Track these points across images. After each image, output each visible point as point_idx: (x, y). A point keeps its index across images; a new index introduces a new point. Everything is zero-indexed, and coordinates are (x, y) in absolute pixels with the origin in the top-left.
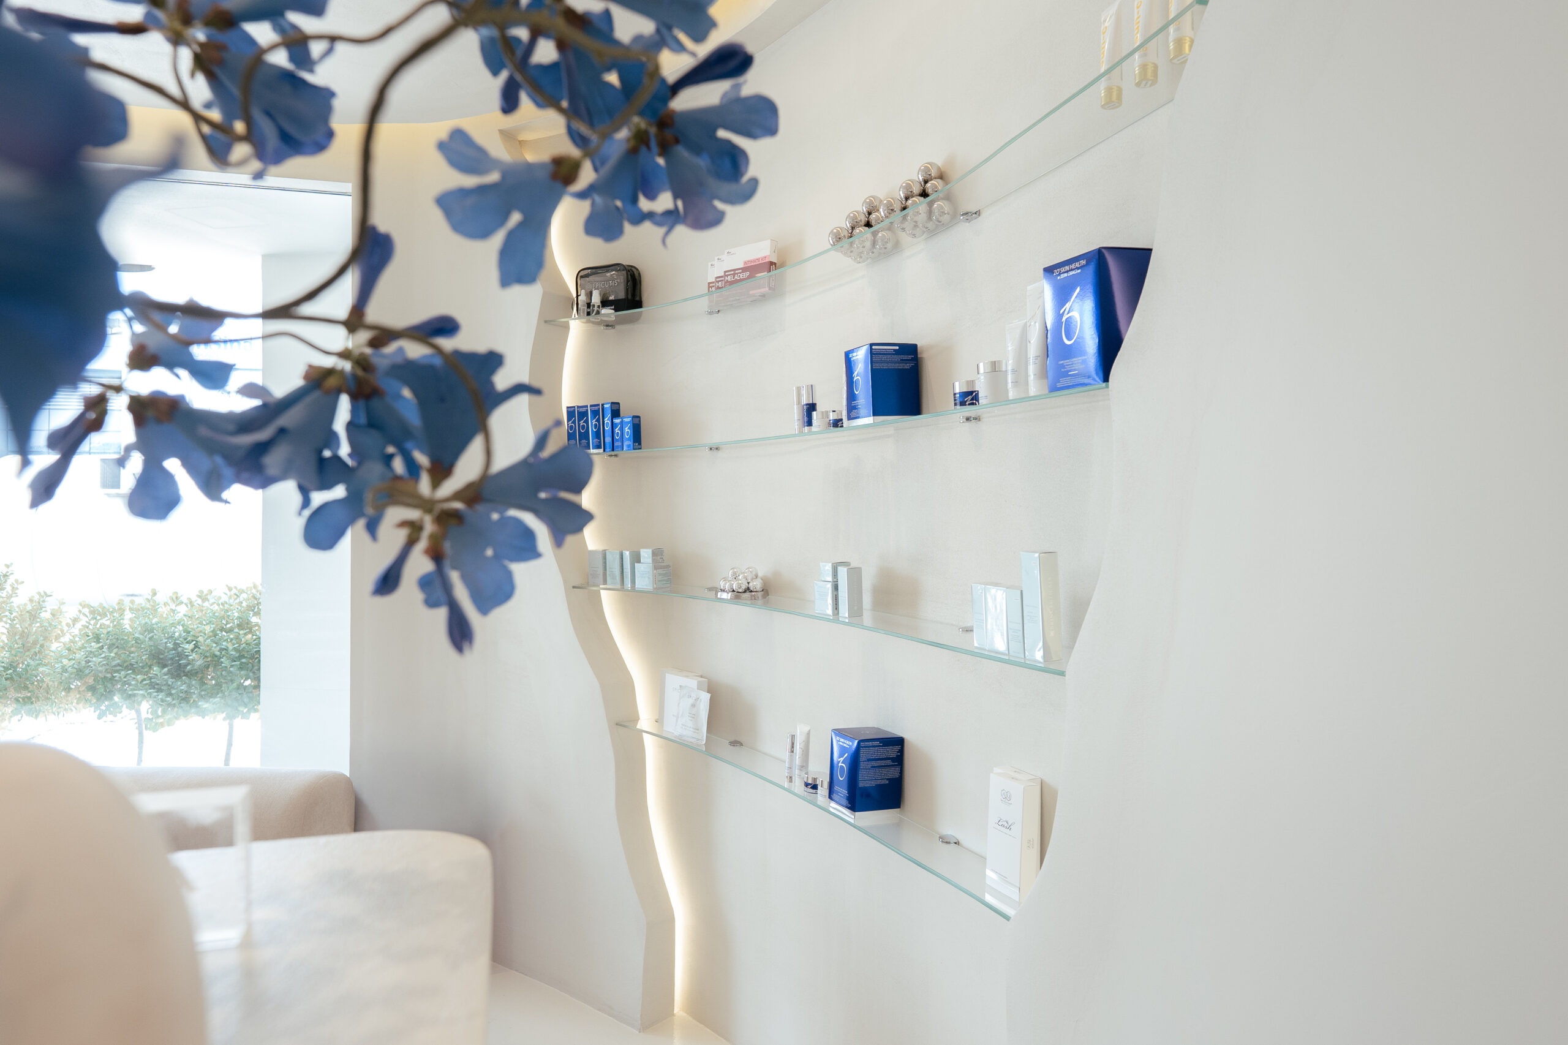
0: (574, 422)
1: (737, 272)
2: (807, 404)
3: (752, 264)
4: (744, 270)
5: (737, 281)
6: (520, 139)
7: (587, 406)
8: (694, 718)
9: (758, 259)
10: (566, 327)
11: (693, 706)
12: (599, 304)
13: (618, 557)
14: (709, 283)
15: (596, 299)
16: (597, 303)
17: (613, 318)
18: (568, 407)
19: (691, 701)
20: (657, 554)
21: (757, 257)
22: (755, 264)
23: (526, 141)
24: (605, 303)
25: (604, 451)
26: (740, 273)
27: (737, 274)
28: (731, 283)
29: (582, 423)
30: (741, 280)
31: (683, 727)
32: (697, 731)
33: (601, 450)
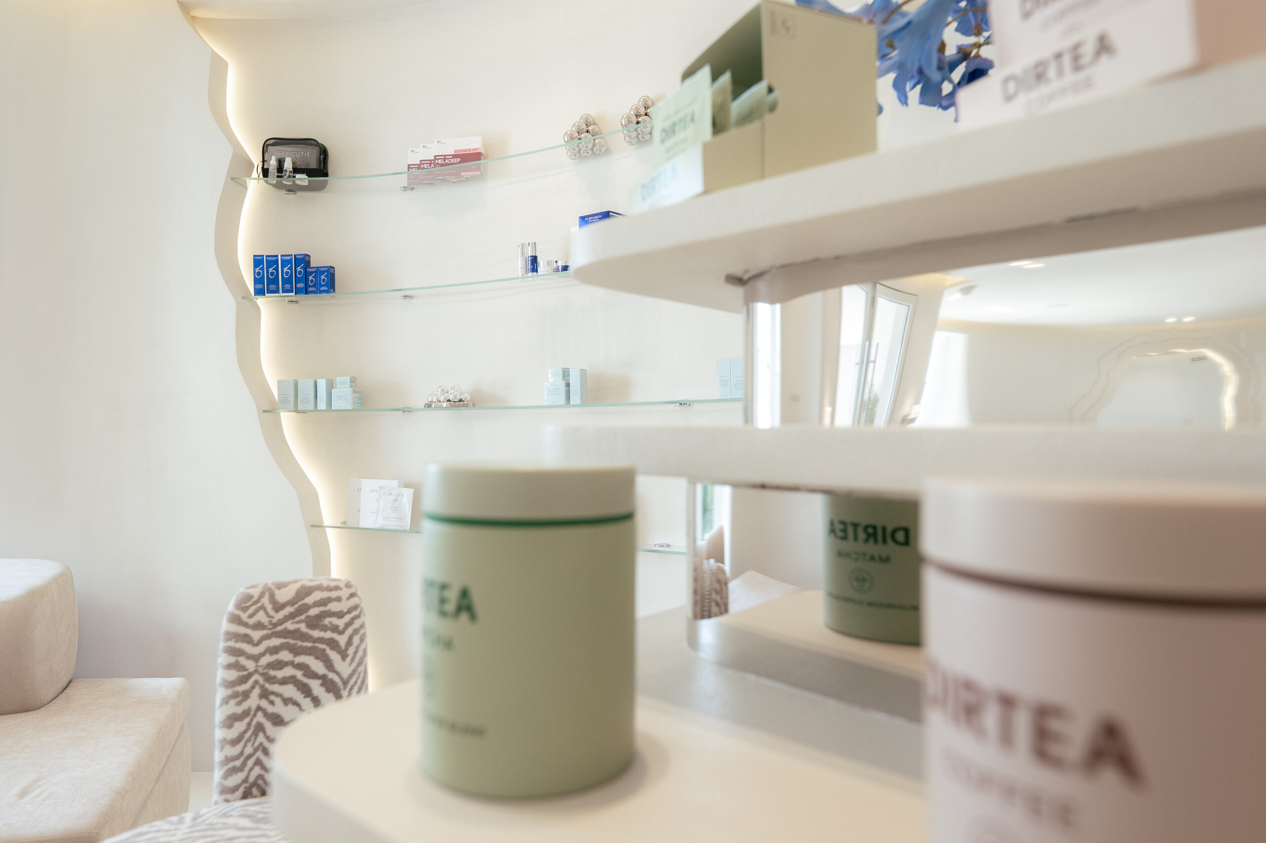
0: (262, 269)
1: (447, 157)
2: (531, 256)
3: (463, 153)
4: (454, 156)
5: (447, 164)
6: (192, 14)
7: (277, 256)
8: (397, 510)
9: (470, 150)
10: (245, 187)
11: (395, 500)
12: (291, 170)
13: (312, 384)
14: (409, 165)
15: (288, 165)
16: (289, 169)
17: (306, 183)
18: (254, 256)
19: (392, 497)
20: (353, 380)
21: (469, 148)
22: (466, 153)
23: (198, 18)
24: (296, 170)
25: (296, 294)
26: (451, 158)
27: (448, 159)
28: (442, 165)
29: (271, 270)
30: (452, 164)
31: (385, 519)
32: (401, 520)
33: (294, 294)
